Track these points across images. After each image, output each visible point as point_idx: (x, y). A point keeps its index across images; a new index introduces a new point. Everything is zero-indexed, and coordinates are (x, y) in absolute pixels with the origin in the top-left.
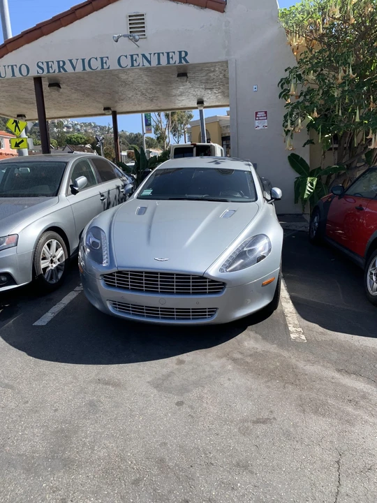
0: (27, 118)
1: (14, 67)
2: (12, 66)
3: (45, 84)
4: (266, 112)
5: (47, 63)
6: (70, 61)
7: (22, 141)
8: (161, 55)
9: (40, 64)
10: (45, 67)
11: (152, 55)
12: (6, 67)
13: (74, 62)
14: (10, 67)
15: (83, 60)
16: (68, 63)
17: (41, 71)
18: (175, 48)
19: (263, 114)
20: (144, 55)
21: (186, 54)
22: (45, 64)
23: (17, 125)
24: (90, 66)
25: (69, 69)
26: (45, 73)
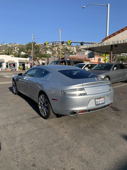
0: (108, 53)
2: (106, 43)
3: (113, 46)
6: (120, 41)
7: (106, 59)
9: (113, 42)
13: (121, 41)
15: (123, 40)
16: (119, 41)
22: (114, 42)
23: (106, 55)
24: (125, 42)
25: (120, 43)
26: (114, 44)
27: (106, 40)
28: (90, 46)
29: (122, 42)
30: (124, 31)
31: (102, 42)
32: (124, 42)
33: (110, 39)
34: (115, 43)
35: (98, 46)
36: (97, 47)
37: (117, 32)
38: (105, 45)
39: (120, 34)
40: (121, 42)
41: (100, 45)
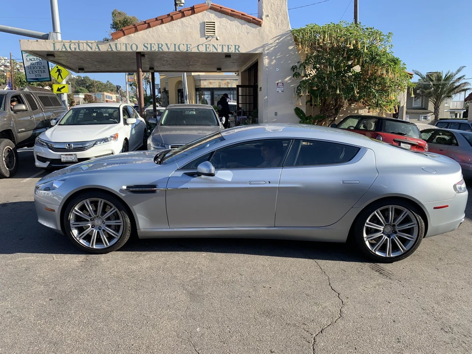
1: (128, 45)
2: (126, 44)
4: (283, 84)
5: (151, 44)
6: (166, 44)
8: (224, 46)
9: (146, 45)
10: (149, 46)
11: (218, 46)
12: (122, 44)
13: (169, 45)
14: (124, 45)
15: (175, 45)
16: (165, 46)
17: (146, 49)
18: (232, 43)
19: (281, 84)
20: (214, 46)
21: (239, 47)
24: (179, 49)
25: (165, 49)
26: (149, 50)
27: (124, 35)
28: (67, 45)
29: (172, 49)
30: (173, 22)
31: (113, 40)
32: (177, 50)
33: (136, 34)
34: (153, 49)
35: (97, 50)
36: (95, 53)
37: (157, 19)
38: (123, 49)
39: (163, 25)
40: (169, 49)
41: (104, 48)
